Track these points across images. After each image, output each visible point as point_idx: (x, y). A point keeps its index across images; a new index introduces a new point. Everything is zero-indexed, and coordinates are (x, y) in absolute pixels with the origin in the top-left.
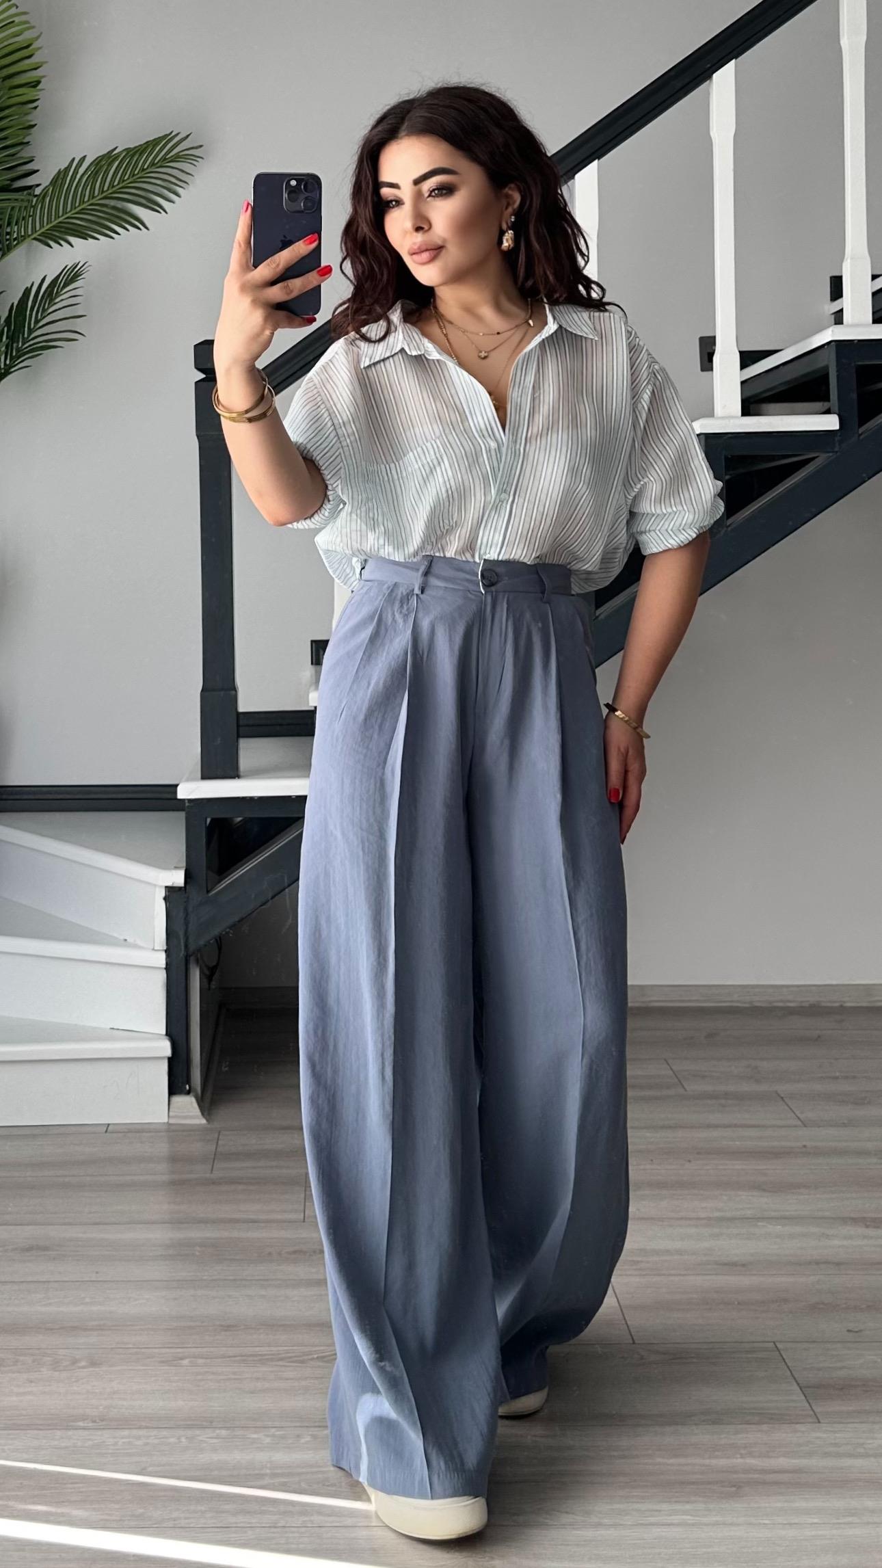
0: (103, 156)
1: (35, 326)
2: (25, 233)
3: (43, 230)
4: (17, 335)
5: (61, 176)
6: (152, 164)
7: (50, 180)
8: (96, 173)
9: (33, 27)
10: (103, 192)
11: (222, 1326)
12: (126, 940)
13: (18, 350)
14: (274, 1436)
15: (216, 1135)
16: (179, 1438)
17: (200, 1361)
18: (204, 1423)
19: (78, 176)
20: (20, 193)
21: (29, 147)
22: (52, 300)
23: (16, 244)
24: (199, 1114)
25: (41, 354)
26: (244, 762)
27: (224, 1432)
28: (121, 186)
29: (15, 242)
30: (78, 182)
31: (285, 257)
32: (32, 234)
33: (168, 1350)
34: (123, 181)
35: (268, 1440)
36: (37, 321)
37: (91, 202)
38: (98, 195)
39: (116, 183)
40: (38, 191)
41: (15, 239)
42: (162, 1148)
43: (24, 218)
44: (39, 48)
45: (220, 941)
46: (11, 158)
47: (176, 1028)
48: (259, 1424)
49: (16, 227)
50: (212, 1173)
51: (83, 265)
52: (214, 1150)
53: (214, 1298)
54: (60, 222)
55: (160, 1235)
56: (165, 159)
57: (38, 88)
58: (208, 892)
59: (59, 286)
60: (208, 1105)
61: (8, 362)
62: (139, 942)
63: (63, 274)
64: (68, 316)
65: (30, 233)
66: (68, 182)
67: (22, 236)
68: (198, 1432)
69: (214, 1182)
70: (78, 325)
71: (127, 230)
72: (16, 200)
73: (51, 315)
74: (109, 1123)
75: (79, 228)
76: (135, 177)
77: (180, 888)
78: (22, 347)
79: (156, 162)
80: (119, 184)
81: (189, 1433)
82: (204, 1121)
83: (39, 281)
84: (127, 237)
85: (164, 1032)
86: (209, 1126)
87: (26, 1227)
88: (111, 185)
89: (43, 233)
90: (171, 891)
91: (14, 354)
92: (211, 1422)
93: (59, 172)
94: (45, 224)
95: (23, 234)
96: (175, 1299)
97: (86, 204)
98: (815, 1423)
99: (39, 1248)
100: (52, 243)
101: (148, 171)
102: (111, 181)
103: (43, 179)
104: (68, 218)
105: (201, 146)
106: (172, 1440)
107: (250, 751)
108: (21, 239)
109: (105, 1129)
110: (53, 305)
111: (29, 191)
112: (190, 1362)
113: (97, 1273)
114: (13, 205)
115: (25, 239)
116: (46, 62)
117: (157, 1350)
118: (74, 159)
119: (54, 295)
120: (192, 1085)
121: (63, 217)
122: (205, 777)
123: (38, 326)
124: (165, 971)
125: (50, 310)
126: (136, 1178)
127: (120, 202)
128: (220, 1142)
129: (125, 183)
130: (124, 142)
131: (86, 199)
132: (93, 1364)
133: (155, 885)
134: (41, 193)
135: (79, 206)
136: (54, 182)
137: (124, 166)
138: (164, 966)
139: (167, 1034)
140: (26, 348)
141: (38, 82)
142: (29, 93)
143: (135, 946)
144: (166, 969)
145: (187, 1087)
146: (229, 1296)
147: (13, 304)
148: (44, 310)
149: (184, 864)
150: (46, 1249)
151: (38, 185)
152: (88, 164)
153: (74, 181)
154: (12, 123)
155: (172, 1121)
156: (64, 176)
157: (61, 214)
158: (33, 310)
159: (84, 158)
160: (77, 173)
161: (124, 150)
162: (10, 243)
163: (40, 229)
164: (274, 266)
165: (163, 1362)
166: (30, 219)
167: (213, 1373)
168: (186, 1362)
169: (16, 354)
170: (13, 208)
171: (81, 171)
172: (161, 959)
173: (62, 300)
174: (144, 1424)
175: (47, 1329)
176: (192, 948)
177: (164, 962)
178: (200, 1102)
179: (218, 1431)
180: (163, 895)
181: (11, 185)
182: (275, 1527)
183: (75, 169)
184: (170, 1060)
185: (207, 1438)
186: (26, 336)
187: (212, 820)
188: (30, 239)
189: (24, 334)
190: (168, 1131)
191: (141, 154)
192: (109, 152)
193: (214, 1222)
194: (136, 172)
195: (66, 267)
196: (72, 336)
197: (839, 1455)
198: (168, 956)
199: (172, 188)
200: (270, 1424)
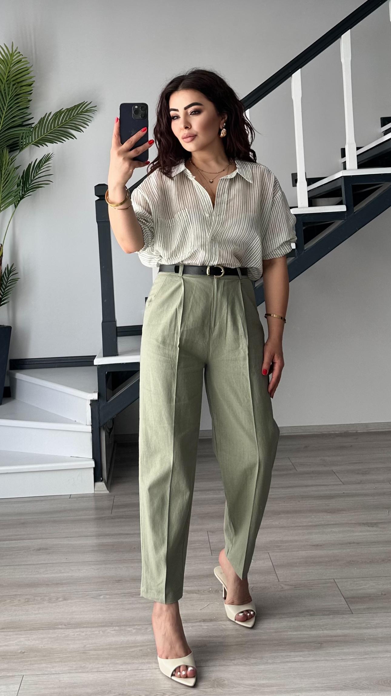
0: (58, 112)
1: (33, 179)
2: (28, 142)
3: (35, 141)
4: (26, 183)
5: (42, 120)
6: (77, 114)
7: (38, 122)
8: (55, 119)
9: (29, 63)
10: (58, 125)
11: (116, 580)
12: (76, 421)
13: (27, 188)
14: (136, 629)
15: (113, 498)
16: (99, 631)
17: (108, 596)
18: (109, 624)
19: (49, 120)
20: (26, 127)
21: (29, 109)
22: (40, 168)
23: (25, 147)
24: (106, 489)
25: (36, 190)
26: (120, 348)
27: (117, 628)
28: (65, 123)
29: (25, 146)
30: (49, 122)
31: (134, 138)
32: (31, 142)
33: (94, 592)
34: (66, 120)
35: (134, 631)
36: (34, 177)
37: (54, 129)
38: (56, 127)
39: (63, 122)
40: (33, 126)
41: (24, 145)
42: (92, 504)
43: (28, 136)
44: (32, 71)
45: (113, 420)
46: (22, 114)
47: (96, 456)
48: (131, 624)
49: (25, 140)
50: (111, 514)
51: (51, 155)
52: (112, 504)
53: (113, 568)
54: (43, 137)
55: (92, 541)
56: (82, 112)
57: (31, 86)
58: (107, 401)
59: (42, 163)
60: (109, 486)
61: (23, 193)
62: (80, 422)
63: (45, 156)
64: (46, 175)
65: (30, 142)
66: (45, 122)
67: (27, 143)
68: (107, 628)
69: (112, 518)
70: (51, 178)
71: (69, 139)
72: (24, 130)
73: (39, 175)
74: (70, 494)
75: (50, 139)
76: (70, 119)
77: (96, 400)
78: (29, 187)
79: (79, 113)
80: (64, 122)
81: (103, 629)
82: (108, 492)
83: (35, 161)
84: (68, 142)
85: (92, 458)
86: (111, 494)
87: (38, 540)
88: (62, 123)
89: (36, 142)
90: (93, 402)
91: (25, 190)
92: (112, 624)
93: (41, 119)
94: (36, 139)
95: (27, 142)
96: (98, 569)
97: (53, 130)
98: (351, 614)
99: (43, 549)
100: (39, 145)
101: (76, 116)
102: (61, 121)
103: (35, 121)
104: (46, 136)
105: (96, 106)
106: (97, 632)
107: (123, 343)
108: (27, 145)
109: (69, 497)
110: (40, 170)
111: (30, 126)
112: (104, 597)
113: (66, 559)
114: (24, 132)
115: (28, 144)
116: (35, 76)
117: (90, 592)
118: (47, 113)
119: (40, 166)
120: (103, 478)
121: (44, 135)
122: (105, 356)
123: (34, 179)
124: (91, 434)
125: (39, 173)
126: (81, 517)
127: (65, 129)
128: (115, 501)
129: (67, 121)
130: (66, 106)
131: (52, 128)
132: (65, 599)
133: (86, 400)
134: (35, 126)
135: (49, 131)
136: (39, 122)
137: (66, 115)
138: (91, 431)
139: (93, 458)
140: (30, 187)
141: (32, 84)
142: (29, 89)
143: (79, 424)
144: (92, 432)
145: (101, 479)
146: (119, 567)
147: (24, 170)
148: (37, 172)
149: (98, 391)
150: (46, 549)
151: (34, 123)
152: (52, 115)
153: (47, 121)
154: (22, 100)
155: (96, 492)
156: (43, 120)
157: (42, 135)
158: (32, 173)
159: (50, 113)
160: (48, 118)
161: (66, 109)
162: (23, 146)
163: (35, 140)
164: (130, 142)
165: (92, 597)
166: (30, 136)
167: (113, 602)
168: (102, 597)
169: (26, 190)
170: (23, 133)
171: (50, 118)
172: (89, 429)
173: (44, 168)
174: (85, 626)
175: (47, 585)
176: (101, 424)
177: (91, 430)
178: (107, 484)
179: (114, 627)
180: (90, 403)
181: (23, 124)
182: (137, 670)
183: (47, 118)
184: (95, 469)
185: (110, 631)
186: (30, 183)
187: (108, 373)
188: (30, 144)
189: (29, 182)
190: (94, 496)
191: (73, 110)
192: (60, 111)
193: (112, 535)
194: (71, 117)
195: (45, 155)
196: (48, 182)
197: (360, 628)
198: (92, 428)
199: (85, 123)
200: (135, 623)
